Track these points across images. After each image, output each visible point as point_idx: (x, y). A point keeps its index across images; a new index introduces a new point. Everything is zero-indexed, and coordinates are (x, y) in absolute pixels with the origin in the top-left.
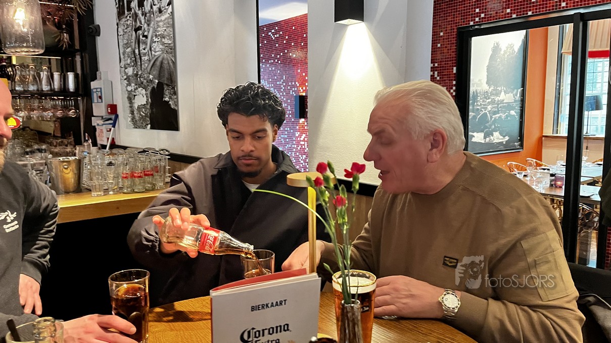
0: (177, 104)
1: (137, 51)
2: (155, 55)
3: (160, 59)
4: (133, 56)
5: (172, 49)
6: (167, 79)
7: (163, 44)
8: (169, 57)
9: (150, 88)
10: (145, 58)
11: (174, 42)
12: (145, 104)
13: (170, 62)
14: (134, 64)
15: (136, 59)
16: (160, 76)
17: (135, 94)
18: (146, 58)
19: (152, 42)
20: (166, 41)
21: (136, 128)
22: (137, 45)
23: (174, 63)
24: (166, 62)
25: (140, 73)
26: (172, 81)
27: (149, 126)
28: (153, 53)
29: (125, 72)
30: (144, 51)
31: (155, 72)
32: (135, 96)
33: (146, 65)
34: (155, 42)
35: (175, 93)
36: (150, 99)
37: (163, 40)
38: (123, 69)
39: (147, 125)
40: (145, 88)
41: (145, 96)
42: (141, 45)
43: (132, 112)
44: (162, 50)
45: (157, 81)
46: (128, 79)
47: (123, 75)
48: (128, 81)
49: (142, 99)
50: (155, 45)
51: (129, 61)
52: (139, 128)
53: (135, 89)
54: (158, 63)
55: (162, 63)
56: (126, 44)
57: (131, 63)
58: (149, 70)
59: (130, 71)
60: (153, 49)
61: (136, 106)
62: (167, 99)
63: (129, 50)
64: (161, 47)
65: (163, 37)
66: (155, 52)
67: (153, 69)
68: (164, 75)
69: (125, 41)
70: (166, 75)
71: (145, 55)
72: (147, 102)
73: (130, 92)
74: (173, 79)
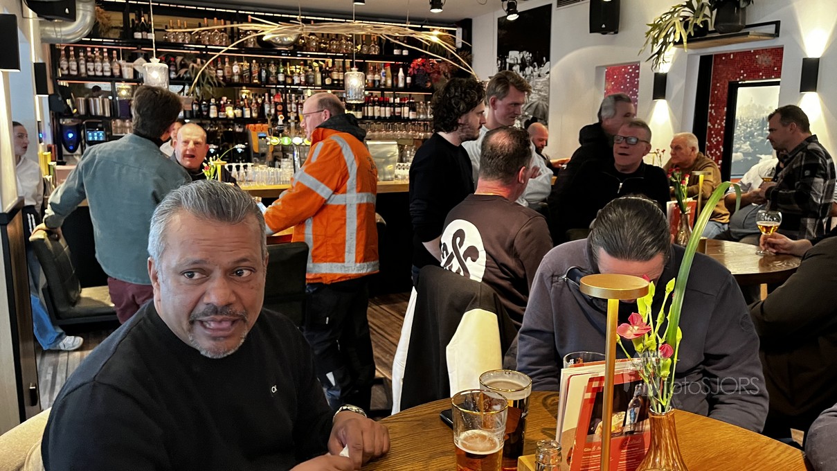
3: (536, 104)
5: (547, 99)
6: (541, 116)
7: (540, 95)
8: (544, 103)
9: (524, 120)
11: (549, 95)
13: (545, 107)
16: (534, 113)
19: (531, 93)
20: (542, 94)
23: (548, 107)
24: (541, 106)
31: (531, 111)
37: (540, 93)
44: (539, 99)
45: (531, 116)
54: (534, 106)
55: (537, 106)
64: (538, 96)
65: (540, 91)
67: (529, 109)
68: (538, 113)
70: (541, 113)
74: (546, 116)
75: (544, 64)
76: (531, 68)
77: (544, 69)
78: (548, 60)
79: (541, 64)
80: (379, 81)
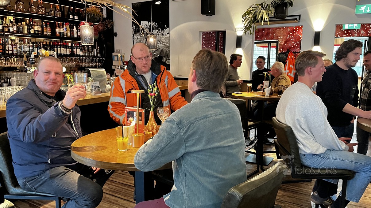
3: (161, 49)
5: (169, 47)
11: (169, 44)
13: (167, 50)
20: (165, 44)
23: (169, 51)
24: (165, 50)
26: (167, 56)
31: (158, 52)
34: (159, 44)
35: (169, 59)
37: (164, 43)
44: (163, 47)
45: (158, 55)
58: (154, 51)
64: (162, 45)
67: (156, 51)
70: (164, 54)
74: (168, 55)
75: (166, 29)
76: (157, 31)
77: (165, 32)
78: (168, 26)
79: (163, 28)
80: (63, 33)
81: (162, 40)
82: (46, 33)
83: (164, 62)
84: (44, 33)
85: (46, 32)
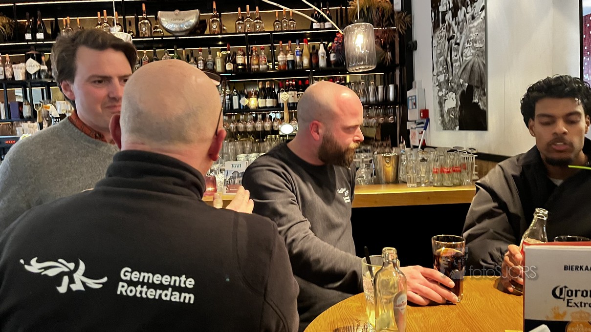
0: (486, 105)
1: (449, 59)
2: (466, 60)
3: (471, 63)
4: (445, 64)
5: (483, 53)
6: (478, 81)
7: (475, 48)
8: (480, 60)
9: (460, 92)
10: (456, 64)
11: (486, 45)
12: (454, 107)
13: (481, 65)
14: (446, 71)
15: (448, 66)
16: (470, 79)
17: (445, 98)
18: (458, 64)
19: (464, 47)
20: (477, 45)
21: (446, 129)
22: (449, 54)
23: (485, 66)
24: (477, 65)
25: (451, 79)
26: (482, 83)
27: (458, 127)
28: (464, 58)
29: (437, 79)
30: (456, 58)
31: (466, 76)
32: (445, 100)
33: (457, 70)
34: (467, 47)
35: (485, 94)
36: (459, 103)
37: (475, 45)
38: (436, 76)
39: (456, 126)
40: (455, 92)
41: (455, 100)
42: (453, 52)
43: (442, 116)
44: (474, 55)
45: (467, 84)
46: (439, 86)
47: (435, 82)
48: (439, 87)
49: (452, 102)
50: (466, 51)
51: (441, 69)
52: (449, 129)
53: (445, 94)
54: (469, 67)
55: (472, 66)
56: (439, 54)
57: (443, 70)
58: (459, 75)
59: (442, 78)
60: (464, 54)
61: (446, 109)
62: (476, 101)
63: (442, 58)
64: (472, 51)
65: (475, 41)
66: (466, 57)
67: (463, 73)
68: (474, 78)
69: (439, 51)
70: (477, 78)
71: (456, 61)
72: (456, 105)
73: (440, 98)
74: (483, 81)
77: (479, 4)
80: (293, 62)
81: (473, 36)
82: (257, 67)
83: (477, 104)
84: (253, 67)
85: (258, 64)
